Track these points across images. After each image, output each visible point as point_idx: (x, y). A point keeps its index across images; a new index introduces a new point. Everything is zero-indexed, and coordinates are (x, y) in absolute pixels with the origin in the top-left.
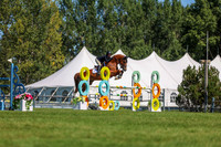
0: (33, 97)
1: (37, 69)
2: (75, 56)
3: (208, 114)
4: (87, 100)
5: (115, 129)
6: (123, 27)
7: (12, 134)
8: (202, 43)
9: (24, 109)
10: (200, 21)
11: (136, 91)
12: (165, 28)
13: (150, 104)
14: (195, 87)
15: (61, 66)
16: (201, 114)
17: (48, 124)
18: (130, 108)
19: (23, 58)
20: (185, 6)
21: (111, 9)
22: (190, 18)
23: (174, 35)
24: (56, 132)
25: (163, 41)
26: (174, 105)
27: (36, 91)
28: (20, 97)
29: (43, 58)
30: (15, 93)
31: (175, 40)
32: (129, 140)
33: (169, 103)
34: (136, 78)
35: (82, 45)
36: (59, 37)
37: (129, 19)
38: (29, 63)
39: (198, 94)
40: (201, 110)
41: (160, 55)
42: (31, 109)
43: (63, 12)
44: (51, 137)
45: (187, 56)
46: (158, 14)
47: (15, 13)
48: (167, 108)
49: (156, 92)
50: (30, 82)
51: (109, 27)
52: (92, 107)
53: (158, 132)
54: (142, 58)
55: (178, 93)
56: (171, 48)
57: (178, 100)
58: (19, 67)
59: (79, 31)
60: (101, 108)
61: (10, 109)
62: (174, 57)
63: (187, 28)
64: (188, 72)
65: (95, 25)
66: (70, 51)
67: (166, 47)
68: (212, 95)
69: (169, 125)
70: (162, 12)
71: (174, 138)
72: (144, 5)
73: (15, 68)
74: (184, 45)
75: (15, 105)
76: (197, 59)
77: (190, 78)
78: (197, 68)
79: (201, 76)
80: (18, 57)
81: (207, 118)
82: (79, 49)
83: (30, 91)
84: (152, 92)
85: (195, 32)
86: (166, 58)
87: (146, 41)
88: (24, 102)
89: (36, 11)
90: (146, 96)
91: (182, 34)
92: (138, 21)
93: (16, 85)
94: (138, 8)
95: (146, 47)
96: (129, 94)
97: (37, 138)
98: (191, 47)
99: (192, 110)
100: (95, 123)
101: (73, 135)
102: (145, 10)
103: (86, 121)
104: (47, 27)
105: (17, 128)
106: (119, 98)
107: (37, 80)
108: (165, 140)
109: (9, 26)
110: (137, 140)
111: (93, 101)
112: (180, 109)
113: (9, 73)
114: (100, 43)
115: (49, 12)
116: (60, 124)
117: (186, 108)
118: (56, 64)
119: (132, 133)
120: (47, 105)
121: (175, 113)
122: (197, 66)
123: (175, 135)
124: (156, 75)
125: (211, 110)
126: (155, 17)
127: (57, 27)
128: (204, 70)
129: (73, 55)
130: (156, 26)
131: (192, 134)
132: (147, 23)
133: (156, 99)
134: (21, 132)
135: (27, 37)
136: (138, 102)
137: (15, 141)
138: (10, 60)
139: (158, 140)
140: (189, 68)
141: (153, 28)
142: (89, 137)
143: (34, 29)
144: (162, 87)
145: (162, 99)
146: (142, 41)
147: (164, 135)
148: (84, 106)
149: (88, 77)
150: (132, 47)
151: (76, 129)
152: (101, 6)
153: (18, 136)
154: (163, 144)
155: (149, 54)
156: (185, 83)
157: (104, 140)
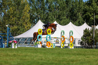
0: (17, 42)
1: (19, 30)
2: (35, 24)
3: (95, 50)
4: (41, 43)
5: (54, 56)
6: (57, 11)
7: (7, 58)
8: (92, 18)
9: (13, 47)
10: (91, 8)
11: (63, 39)
12: (75, 11)
13: (69, 45)
14: (89, 38)
15: (29, 28)
16: (92, 49)
17: (24, 54)
18: (60, 47)
19: (13, 25)
20: (84, 1)
21: (51, 3)
22: (87, 7)
23: (80, 15)
24: (27, 58)
25: (75, 17)
26: (79, 45)
27: (19, 39)
28: (11, 42)
29: (21, 25)
30: (9, 40)
31: (80, 17)
32: (60, 61)
33: (77, 45)
34: (63, 33)
35: (39, 19)
36: (28, 15)
37: (60, 7)
38: (16, 27)
39: (90, 41)
40: (91, 48)
41: (73, 23)
42: (16, 47)
43: (30, 5)
44: (25, 60)
45: (85, 24)
46: (73, 5)
47: (9, 5)
48: (76, 47)
49: (71, 40)
50: (16, 36)
51: (51, 11)
52: (43, 47)
53: (73, 57)
54: (65, 25)
55: (81, 40)
56: (78, 20)
57: (81, 43)
58: (11, 29)
59: (37, 13)
60: (47, 47)
61: (7, 47)
62: (80, 24)
63: (85, 11)
64: (86, 31)
65: (44, 10)
66: (33, 22)
67: (76, 20)
68: (96, 41)
69: (77, 54)
70: (74, 5)
71: (80, 60)
72: (66, 1)
73: (9, 29)
74: (84, 19)
75: (9, 45)
76: (90, 25)
77: (87, 34)
78: (90, 29)
79: (92, 33)
80: (10, 24)
81: (94, 51)
82: (37, 21)
83: (15, 39)
84: (70, 40)
85: (89, 13)
86: (76, 25)
87: (67, 17)
88: (13, 44)
89: (18, 4)
90: (67, 41)
91: (83, 14)
92: (64, 8)
93: (10, 37)
94: (64, 3)
95: (67, 20)
96: (60, 40)
97: (19, 60)
98: (87, 20)
99: (87, 48)
100: (45, 53)
101: (35, 59)
102: (67, 4)
103: (41, 53)
104: (23, 11)
105: (10, 56)
106: (55, 42)
107: (19, 35)
108: (75, 61)
109: (7, 11)
110: (63, 61)
111: (43, 44)
112: (82, 47)
113: (7, 31)
114: (47, 18)
115: (24, 5)
116: (29, 54)
117: (85, 47)
118: (27, 28)
119: (61, 58)
120: (23, 46)
121: (80, 49)
122: (90, 28)
123: (80, 59)
124: (71, 32)
125: (96, 48)
126: (71, 6)
127: (28, 11)
128: (93, 30)
129: (35, 23)
130: (71, 11)
131: (87, 59)
132: (68, 9)
133: (72, 43)
134: (12, 57)
135: (14, 16)
136: (63, 44)
137: (9, 61)
138: (7, 26)
139: (73, 61)
140: (86, 29)
141: (70, 11)
142: (42, 60)
143: (17, 12)
144: (74, 38)
145: (74, 43)
146: (65, 17)
147: (75, 59)
148: (40, 46)
149: (41, 33)
150: (61, 20)
151: (36, 56)
152: (47, 2)
153: (10, 59)
154: (75, 63)
155: (68, 23)
156: (84, 36)
157: (49, 61)
